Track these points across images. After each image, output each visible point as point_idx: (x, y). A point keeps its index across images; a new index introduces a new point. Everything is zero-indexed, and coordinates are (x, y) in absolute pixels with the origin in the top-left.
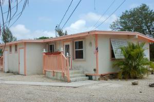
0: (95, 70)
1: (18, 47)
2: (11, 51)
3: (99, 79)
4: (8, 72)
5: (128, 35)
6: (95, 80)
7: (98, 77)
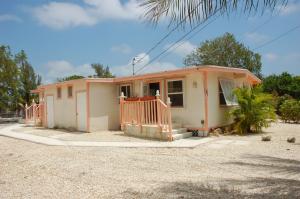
0: (203, 122)
1: (74, 90)
2: (59, 95)
3: (208, 136)
4: (56, 128)
5: (235, 74)
6: (203, 137)
7: (206, 132)
